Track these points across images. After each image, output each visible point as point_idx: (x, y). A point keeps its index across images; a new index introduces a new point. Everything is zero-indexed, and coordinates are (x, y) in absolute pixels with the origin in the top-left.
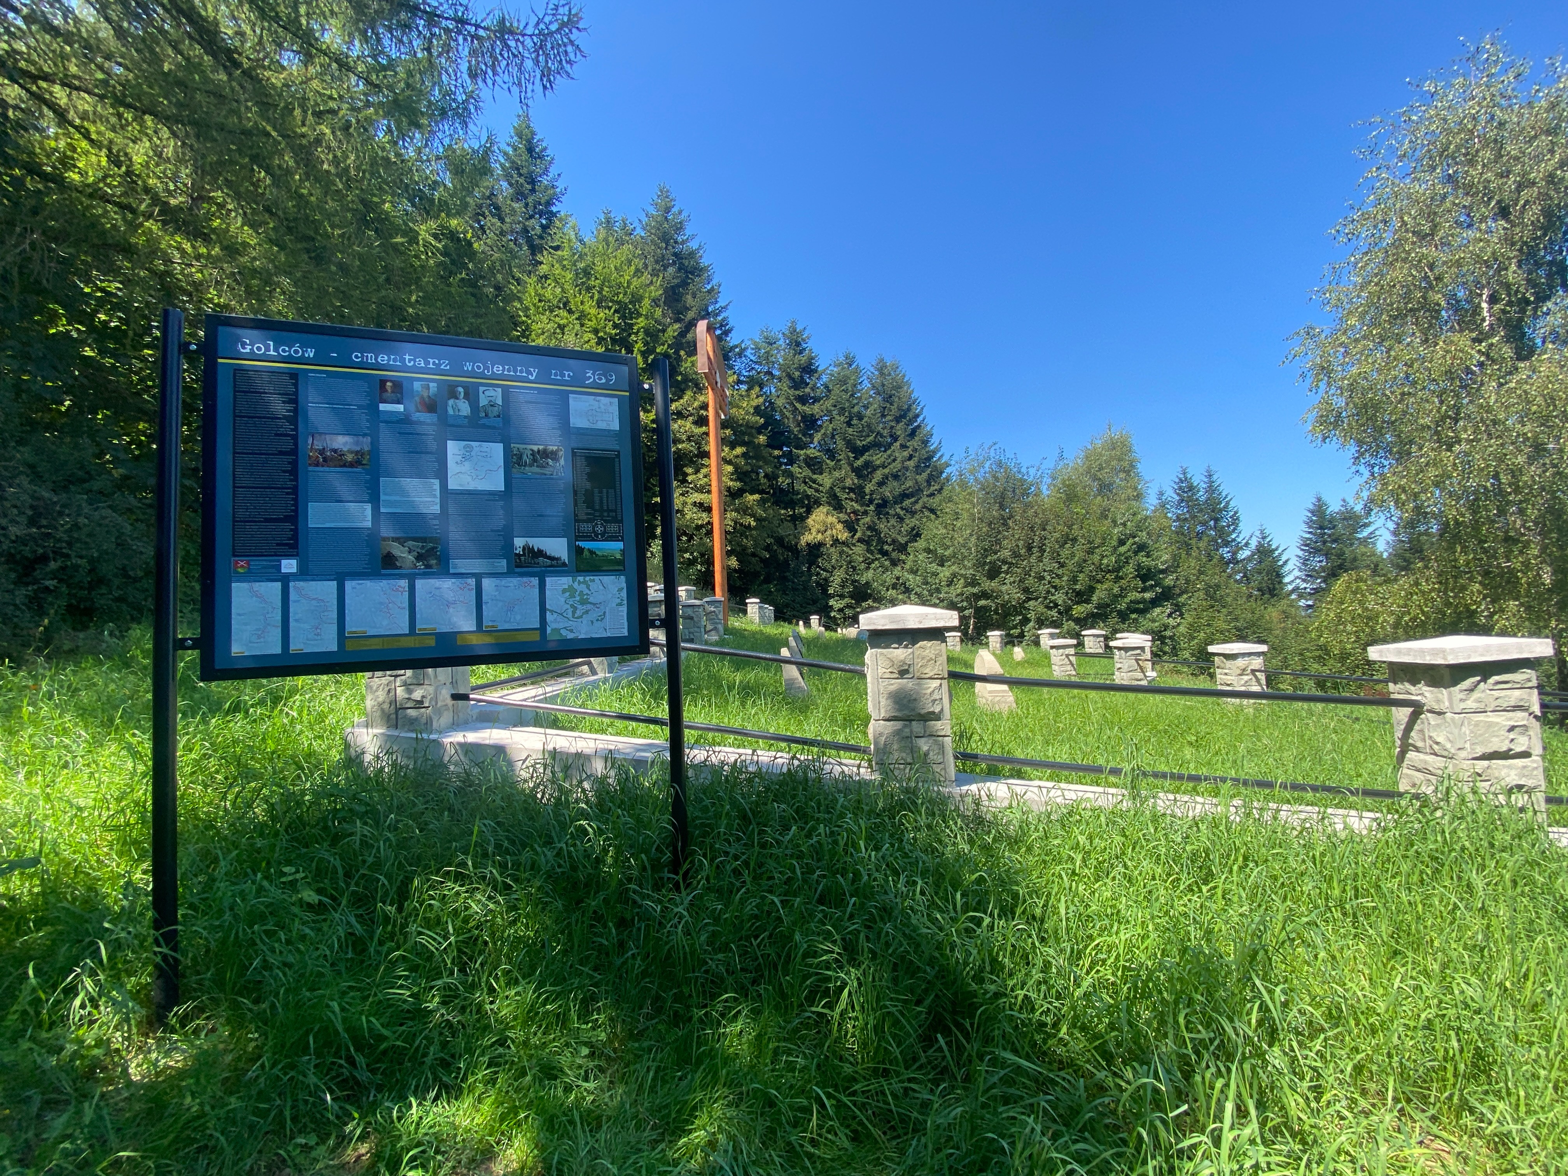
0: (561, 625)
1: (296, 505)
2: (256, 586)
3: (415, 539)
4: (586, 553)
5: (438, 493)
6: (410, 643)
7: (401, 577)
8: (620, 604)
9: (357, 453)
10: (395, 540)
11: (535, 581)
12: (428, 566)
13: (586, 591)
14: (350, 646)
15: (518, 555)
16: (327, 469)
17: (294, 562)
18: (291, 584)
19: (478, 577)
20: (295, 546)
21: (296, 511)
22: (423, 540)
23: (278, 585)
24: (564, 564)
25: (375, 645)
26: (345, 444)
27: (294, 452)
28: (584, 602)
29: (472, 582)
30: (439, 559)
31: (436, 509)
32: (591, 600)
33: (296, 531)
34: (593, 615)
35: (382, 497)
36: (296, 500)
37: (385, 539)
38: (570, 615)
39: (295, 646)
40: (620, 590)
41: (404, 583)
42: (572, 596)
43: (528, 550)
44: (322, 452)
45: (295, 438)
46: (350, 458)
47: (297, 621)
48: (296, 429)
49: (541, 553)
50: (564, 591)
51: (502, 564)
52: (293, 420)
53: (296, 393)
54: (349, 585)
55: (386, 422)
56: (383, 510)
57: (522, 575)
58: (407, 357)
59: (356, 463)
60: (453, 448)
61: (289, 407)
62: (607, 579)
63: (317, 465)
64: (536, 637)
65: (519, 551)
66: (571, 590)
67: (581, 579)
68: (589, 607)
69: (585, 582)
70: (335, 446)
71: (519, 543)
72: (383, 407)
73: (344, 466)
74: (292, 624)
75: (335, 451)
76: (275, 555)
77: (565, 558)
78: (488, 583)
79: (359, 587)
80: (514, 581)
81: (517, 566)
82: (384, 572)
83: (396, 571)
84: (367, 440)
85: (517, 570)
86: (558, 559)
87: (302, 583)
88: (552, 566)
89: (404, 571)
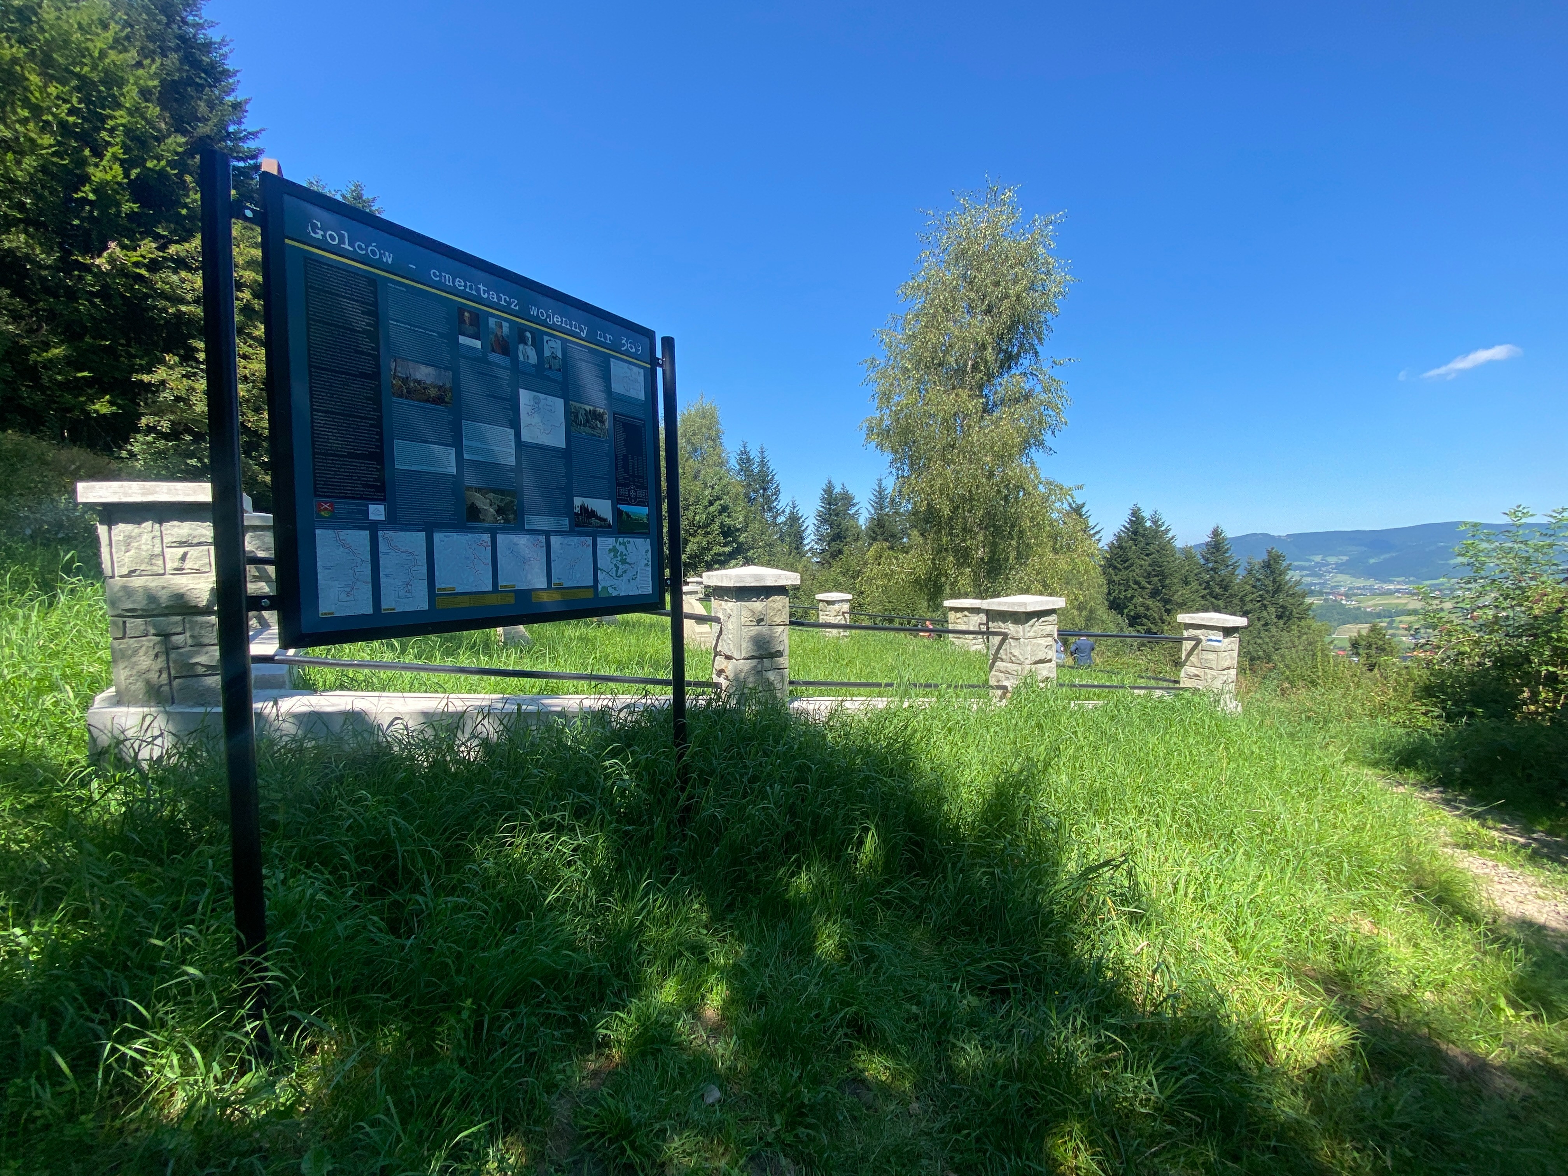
0: (608, 584)
1: (381, 440)
2: (343, 533)
3: (494, 491)
4: (624, 516)
5: (513, 444)
6: (494, 600)
7: (485, 530)
8: (647, 565)
9: (440, 388)
10: (479, 490)
11: (589, 540)
12: (507, 521)
13: (625, 552)
14: (440, 604)
15: (576, 514)
16: (411, 402)
17: (381, 508)
18: (380, 533)
19: (548, 534)
20: (382, 489)
21: (381, 447)
22: (502, 492)
23: (366, 534)
24: (609, 526)
25: (465, 602)
26: (428, 375)
27: (376, 375)
28: (624, 562)
29: (542, 538)
30: (515, 513)
31: (512, 461)
32: (628, 560)
33: (382, 472)
34: (630, 574)
35: (465, 442)
36: (381, 434)
37: (469, 488)
38: (614, 574)
39: (387, 604)
40: (647, 552)
41: (487, 538)
42: (615, 555)
43: (584, 508)
44: (405, 380)
45: (377, 358)
46: (433, 393)
47: (388, 575)
48: (377, 349)
49: (592, 514)
50: (610, 551)
51: (565, 522)
52: (374, 336)
53: (376, 304)
54: (438, 537)
55: (465, 358)
56: (466, 456)
57: (580, 534)
58: (482, 287)
59: (439, 400)
60: (525, 397)
61: (367, 319)
62: (639, 541)
63: (401, 396)
64: (590, 594)
65: (577, 510)
66: (614, 550)
67: (621, 540)
68: (627, 566)
69: (624, 544)
70: (419, 376)
71: (577, 502)
73: (428, 401)
74: (383, 579)
75: (419, 382)
76: (361, 498)
77: (610, 520)
78: (554, 540)
79: (446, 539)
80: (575, 539)
81: (577, 526)
82: (469, 524)
83: (480, 524)
84: (449, 374)
85: (577, 529)
86: (605, 520)
87: (391, 533)
88: (601, 527)
89: (486, 525)
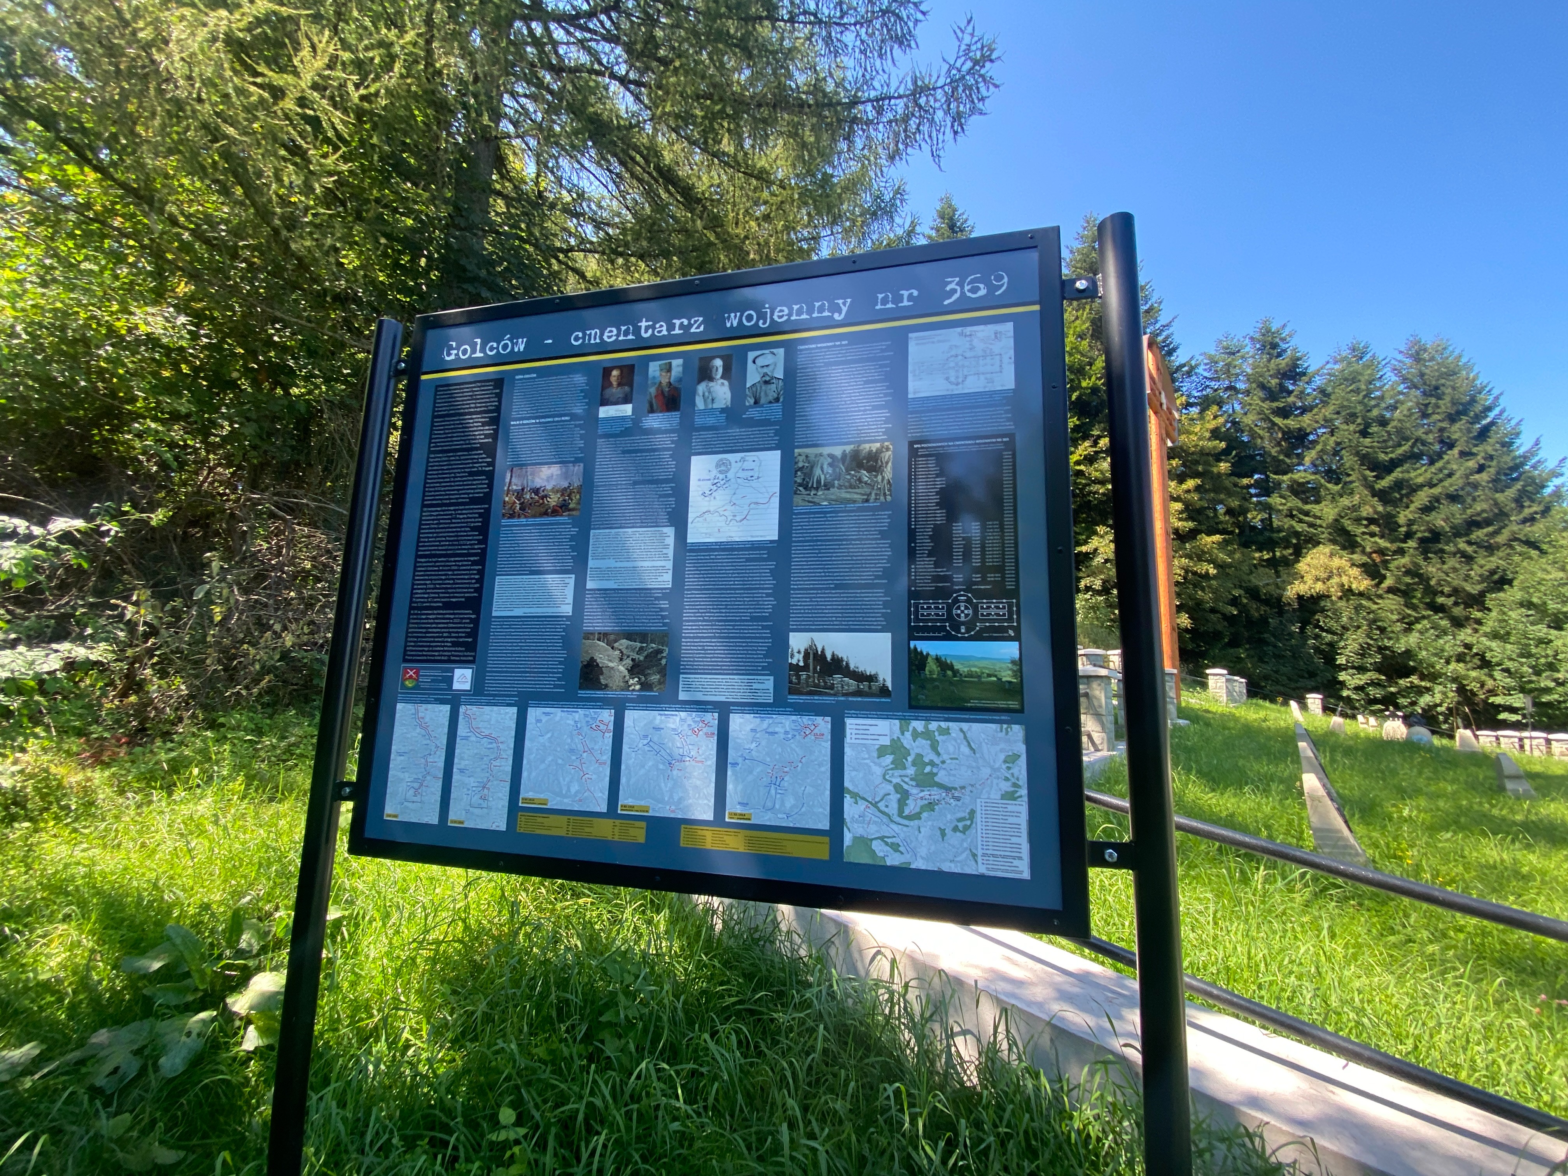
0: (872, 831)
1: (480, 581)
2: (423, 709)
3: (630, 636)
4: (931, 666)
5: (671, 552)
6: (606, 830)
7: (605, 703)
8: (1010, 796)
9: (563, 491)
10: (602, 636)
11: (824, 724)
12: (646, 686)
13: (929, 756)
14: (524, 825)
15: (795, 668)
16: (523, 520)
17: (468, 673)
18: (462, 709)
19: (724, 710)
20: (471, 647)
21: (479, 590)
22: (643, 637)
23: (447, 708)
24: (884, 691)
25: (558, 828)
26: (551, 477)
27: (487, 498)
28: (926, 780)
29: (713, 718)
30: (662, 671)
31: (666, 580)
32: (942, 777)
33: (476, 622)
34: (948, 815)
35: (591, 563)
36: (481, 573)
37: (588, 635)
38: (893, 809)
39: (456, 815)
40: (1011, 759)
41: (607, 716)
42: (899, 764)
43: (814, 656)
44: (520, 494)
45: (490, 476)
46: (553, 500)
47: (461, 771)
48: (492, 464)
49: (837, 666)
50: (882, 751)
51: (767, 685)
52: (491, 450)
53: (498, 409)
54: (534, 714)
55: (607, 436)
56: (590, 585)
57: (799, 710)
58: (644, 324)
59: (563, 507)
60: (701, 467)
61: (489, 430)
62: (982, 730)
63: (512, 516)
64: (821, 851)
65: (797, 659)
66: (896, 749)
67: (918, 725)
68: (936, 794)
69: (927, 735)
70: (538, 482)
71: (798, 642)
72: (605, 412)
73: (546, 514)
74: (456, 776)
75: (536, 491)
76: (449, 661)
77: (886, 676)
78: (739, 724)
79: (545, 719)
80: (786, 723)
81: (791, 692)
82: (582, 693)
83: (599, 694)
84: (579, 469)
85: (792, 699)
86: (872, 678)
87: (474, 708)
88: (858, 693)
89: (610, 694)
